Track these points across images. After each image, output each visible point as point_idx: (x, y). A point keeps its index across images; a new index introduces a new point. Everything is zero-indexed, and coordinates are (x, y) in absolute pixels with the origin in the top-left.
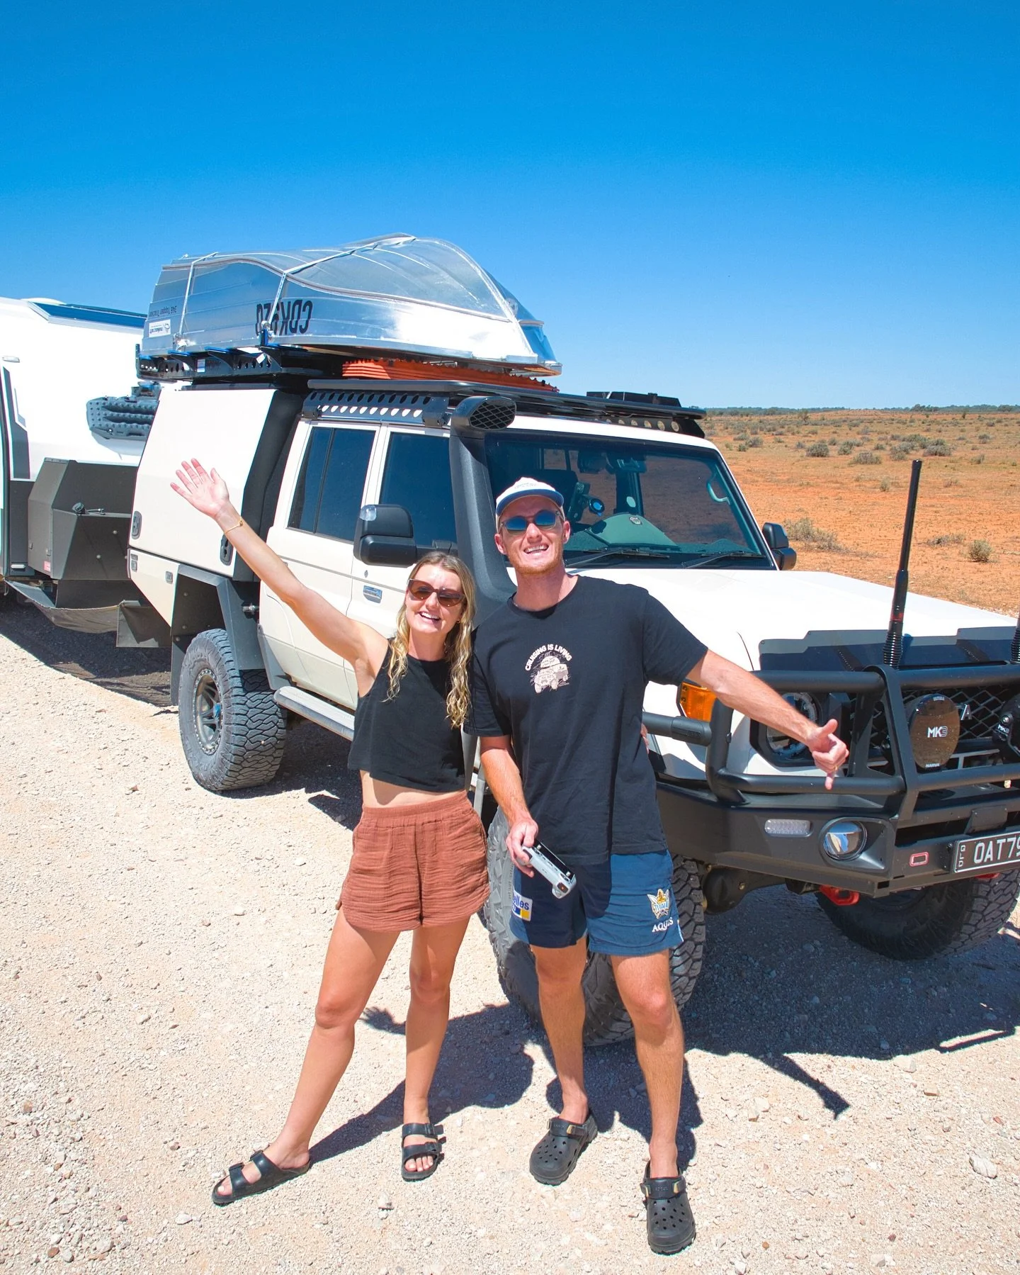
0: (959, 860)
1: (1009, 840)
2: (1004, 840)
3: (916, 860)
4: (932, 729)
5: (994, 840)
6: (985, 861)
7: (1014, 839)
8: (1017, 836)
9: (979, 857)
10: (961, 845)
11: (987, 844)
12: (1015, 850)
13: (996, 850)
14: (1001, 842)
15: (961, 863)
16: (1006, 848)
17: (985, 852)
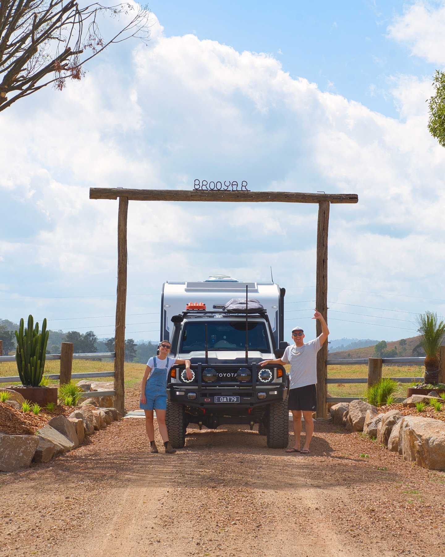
3: (206, 400)
4: (208, 375)
8: (233, 397)
9: (222, 400)
10: (216, 398)
11: (224, 398)
12: (233, 400)
13: (227, 399)
14: (228, 398)
15: (217, 401)
16: (230, 399)
17: (224, 400)
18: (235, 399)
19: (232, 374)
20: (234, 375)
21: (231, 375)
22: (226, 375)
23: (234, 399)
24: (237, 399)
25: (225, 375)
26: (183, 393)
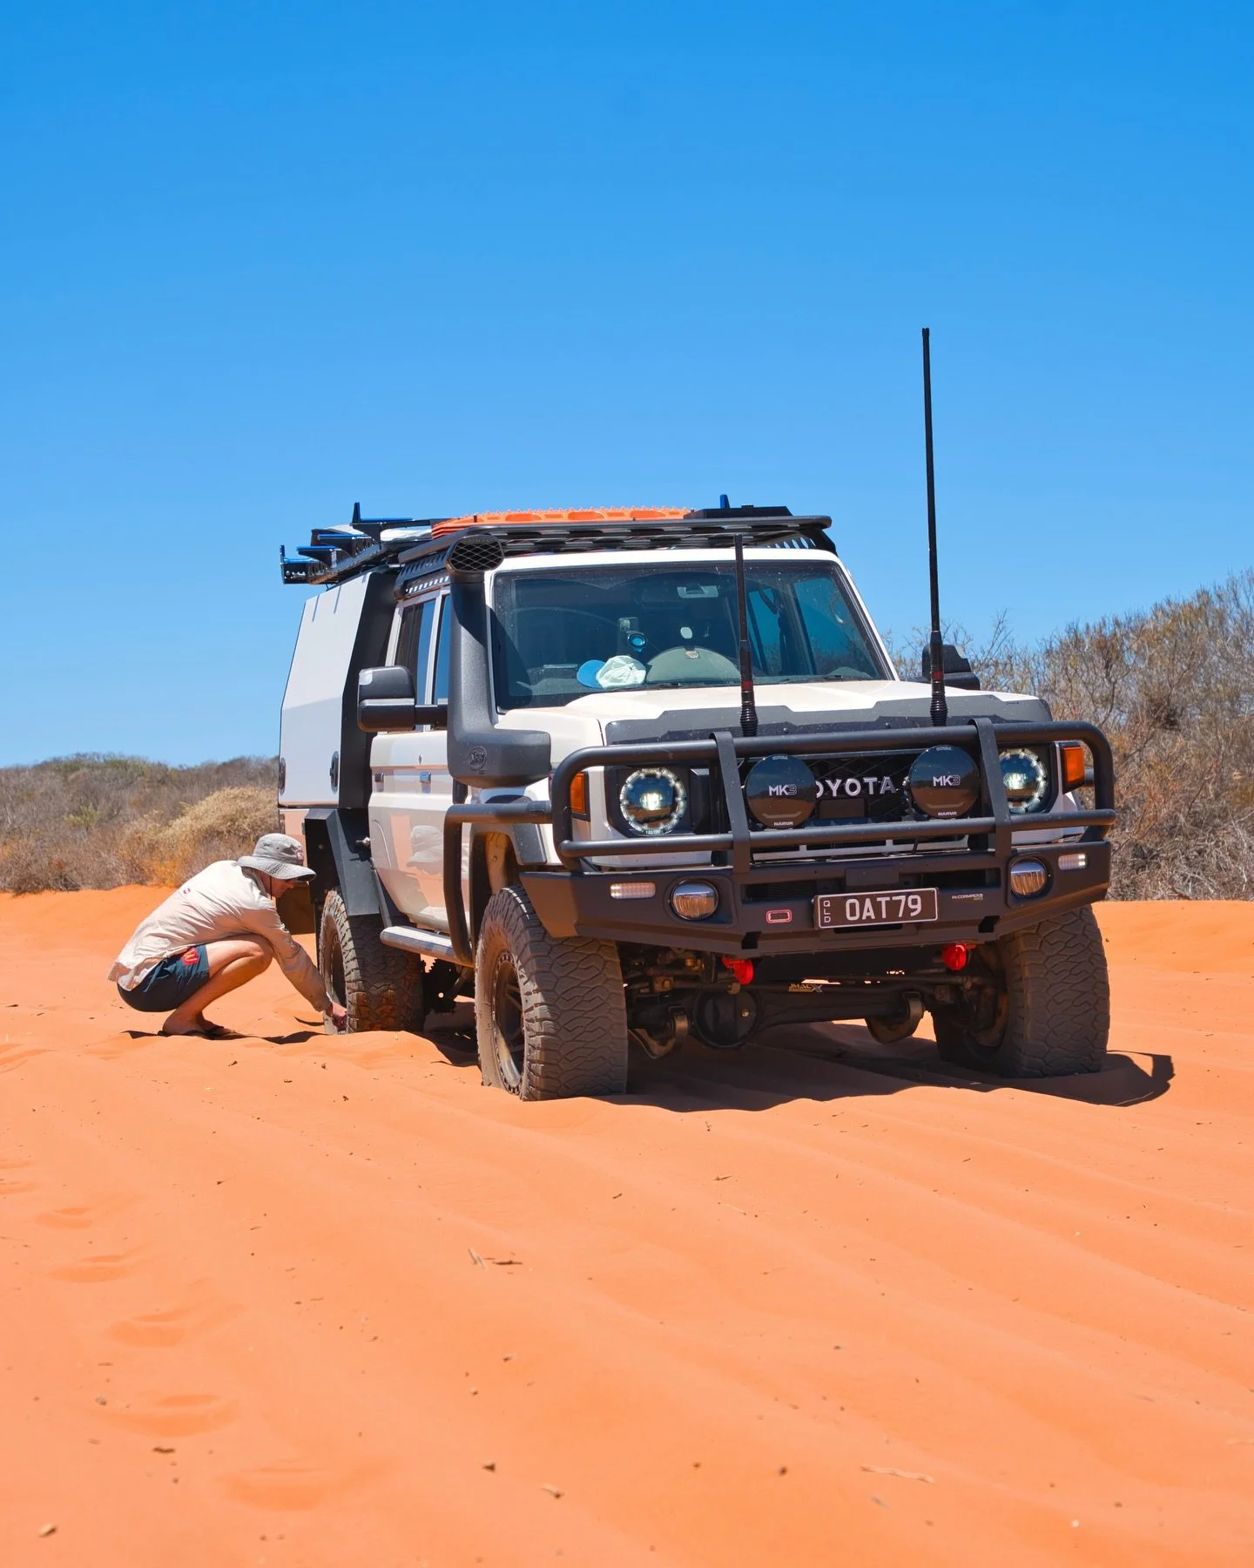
0: (823, 916)
1: (894, 898)
2: (888, 899)
3: (773, 917)
4: (774, 787)
5: (873, 898)
6: (864, 918)
7: (903, 898)
8: (908, 894)
9: (853, 914)
10: (823, 900)
11: (862, 900)
12: (907, 909)
13: (877, 907)
14: (883, 900)
15: (827, 919)
16: (893, 906)
17: (861, 909)
18: (914, 902)
19: (870, 780)
20: (877, 786)
21: (865, 786)
22: (841, 789)
23: (912, 902)
24: (926, 899)
25: (834, 787)
26: (645, 890)
